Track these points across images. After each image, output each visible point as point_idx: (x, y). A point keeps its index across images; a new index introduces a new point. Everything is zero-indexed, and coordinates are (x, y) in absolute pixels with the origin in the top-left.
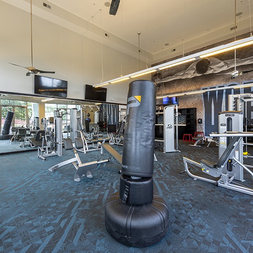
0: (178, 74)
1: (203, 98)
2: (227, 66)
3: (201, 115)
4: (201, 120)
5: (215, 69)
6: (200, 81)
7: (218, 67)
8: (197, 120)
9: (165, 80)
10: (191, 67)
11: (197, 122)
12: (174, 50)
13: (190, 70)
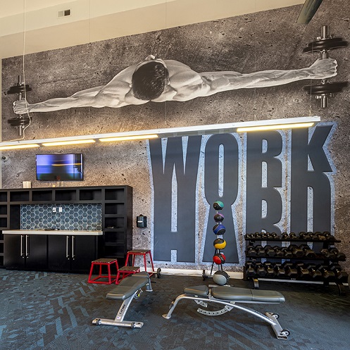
0: (84, 93)
1: (150, 162)
2: (208, 87)
3: (144, 205)
4: (145, 218)
5: (180, 91)
6: (141, 119)
7: (189, 87)
8: (134, 218)
9: (46, 106)
10: (120, 79)
11: (134, 224)
12: (67, 13)
13: (117, 86)
